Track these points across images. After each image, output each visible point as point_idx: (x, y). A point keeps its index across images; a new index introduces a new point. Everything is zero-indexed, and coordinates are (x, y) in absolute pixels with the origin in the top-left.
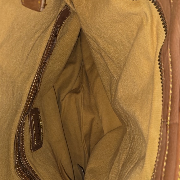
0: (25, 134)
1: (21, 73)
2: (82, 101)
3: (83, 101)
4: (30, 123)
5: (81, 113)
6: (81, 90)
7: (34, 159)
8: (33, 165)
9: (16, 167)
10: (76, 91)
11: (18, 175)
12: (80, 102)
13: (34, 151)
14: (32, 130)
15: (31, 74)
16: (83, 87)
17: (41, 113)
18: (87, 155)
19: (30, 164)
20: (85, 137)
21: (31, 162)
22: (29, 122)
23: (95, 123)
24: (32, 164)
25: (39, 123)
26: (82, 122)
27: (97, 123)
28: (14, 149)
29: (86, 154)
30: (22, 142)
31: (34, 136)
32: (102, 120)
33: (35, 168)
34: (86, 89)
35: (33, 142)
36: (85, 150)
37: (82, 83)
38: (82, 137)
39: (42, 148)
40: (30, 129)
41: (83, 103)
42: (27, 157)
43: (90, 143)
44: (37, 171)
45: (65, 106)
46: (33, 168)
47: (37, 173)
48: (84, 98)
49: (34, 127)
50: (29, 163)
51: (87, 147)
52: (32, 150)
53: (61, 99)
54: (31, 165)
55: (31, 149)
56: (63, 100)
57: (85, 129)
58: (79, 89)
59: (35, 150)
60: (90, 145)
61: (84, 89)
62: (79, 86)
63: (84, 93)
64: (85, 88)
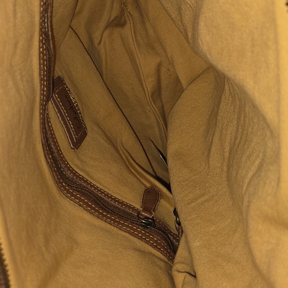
0: (54, 129)
1: (16, 45)
2: (134, 38)
3: (136, 37)
4: (56, 109)
5: (137, 60)
6: (127, 18)
7: (82, 161)
8: (84, 171)
9: (59, 188)
10: (118, 23)
11: (68, 198)
12: (131, 40)
13: (77, 148)
14: (63, 119)
15: (32, 37)
16: (129, 12)
17: (67, 81)
18: (161, 122)
19: (79, 172)
20: (152, 97)
21: (78, 168)
22: (54, 107)
23: (163, 70)
24: (81, 170)
25: (70, 101)
26: (141, 74)
27: (168, 70)
28: (48, 162)
29: (159, 121)
30: (55, 145)
31: (70, 125)
32: (175, 64)
33: (88, 174)
34: (135, 14)
35: (72, 135)
36: (157, 116)
37: (124, 4)
38: (148, 98)
39: (87, 137)
40: (60, 118)
41: (136, 41)
42: (70, 163)
43: (162, 103)
44: (92, 178)
45: (106, 53)
46: (85, 176)
47: (94, 182)
48: (135, 33)
49: (64, 112)
50: (77, 171)
51: (158, 110)
52: (74, 149)
53: (96, 42)
54: (81, 173)
55: (72, 148)
56: (100, 43)
57: (150, 84)
58: (123, 18)
59: (79, 146)
60: (163, 106)
61: (131, 15)
62: (122, 11)
63: (133, 24)
64: (132, 13)
